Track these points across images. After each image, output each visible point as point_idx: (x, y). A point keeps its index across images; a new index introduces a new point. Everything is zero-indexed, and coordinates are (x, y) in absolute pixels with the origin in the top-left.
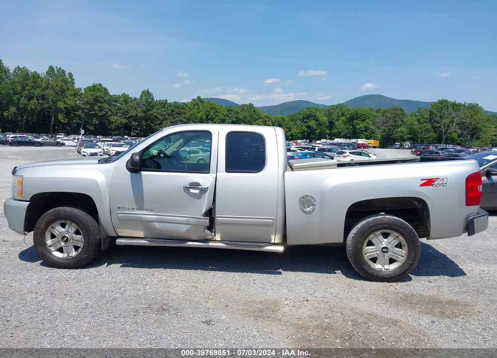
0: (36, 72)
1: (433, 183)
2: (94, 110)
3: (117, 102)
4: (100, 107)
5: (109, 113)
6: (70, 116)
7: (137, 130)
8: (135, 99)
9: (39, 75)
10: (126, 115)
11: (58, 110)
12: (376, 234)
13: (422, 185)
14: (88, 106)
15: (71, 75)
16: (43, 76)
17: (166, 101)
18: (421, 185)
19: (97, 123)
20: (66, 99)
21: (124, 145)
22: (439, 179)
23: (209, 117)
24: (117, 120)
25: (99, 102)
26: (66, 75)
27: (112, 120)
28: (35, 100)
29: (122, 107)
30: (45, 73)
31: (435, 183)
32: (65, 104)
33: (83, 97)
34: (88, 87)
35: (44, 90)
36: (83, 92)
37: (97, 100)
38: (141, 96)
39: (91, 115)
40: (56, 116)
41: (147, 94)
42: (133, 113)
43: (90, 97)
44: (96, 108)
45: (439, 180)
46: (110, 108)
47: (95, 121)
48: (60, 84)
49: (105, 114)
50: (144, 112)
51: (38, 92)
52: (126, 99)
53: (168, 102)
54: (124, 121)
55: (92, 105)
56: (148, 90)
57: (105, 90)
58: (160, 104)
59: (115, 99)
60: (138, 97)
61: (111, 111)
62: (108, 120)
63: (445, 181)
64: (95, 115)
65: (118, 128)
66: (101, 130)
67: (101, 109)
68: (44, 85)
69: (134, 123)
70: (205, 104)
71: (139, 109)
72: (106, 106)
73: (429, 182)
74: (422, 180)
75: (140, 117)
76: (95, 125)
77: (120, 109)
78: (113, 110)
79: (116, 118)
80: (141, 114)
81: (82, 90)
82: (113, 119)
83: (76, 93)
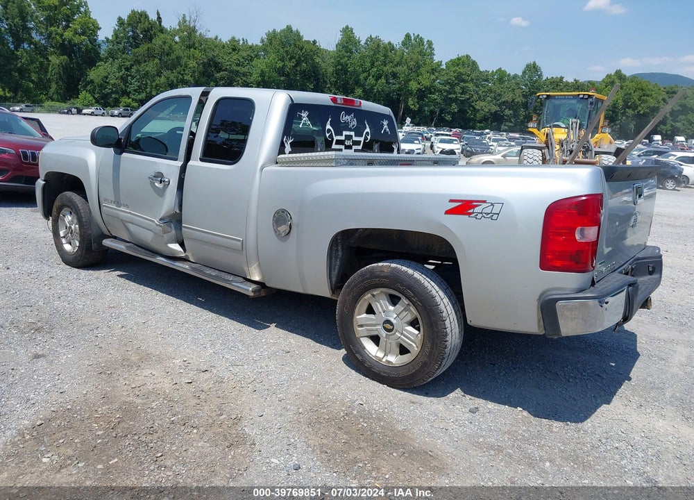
0: (390, 43)
1: (471, 211)
2: (455, 93)
3: (487, 80)
4: (463, 88)
5: (475, 97)
6: (423, 100)
7: (511, 122)
8: (515, 76)
9: (393, 47)
10: (498, 100)
11: (410, 93)
12: (375, 293)
13: (450, 212)
14: (447, 88)
15: (430, 43)
16: (398, 47)
17: (562, 78)
18: (448, 212)
19: (456, 111)
20: (420, 78)
21: (456, 140)
22: (485, 202)
23: (629, 104)
24: (485, 107)
25: (464, 81)
26: (425, 43)
27: (477, 107)
28: (383, 80)
29: (494, 88)
30: (400, 43)
31: (477, 210)
32: (419, 84)
33: (443, 74)
34: (451, 61)
35: (396, 66)
36: (444, 67)
37: (460, 78)
38: (524, 72)
39: (451, 99)
40: (406, 101)
41: (533, 69)
42: (508, 97)
43: (452, 74)
44: (458, 89)
45: (484, 205)
46: (477, 89)
47: (454, 108)
48: (416, 57)
49: (468, 99)
50: (525, 96)
51: (388, 69)
52: (501, 76)
53: (564, 80)
54: (494, 108)
55: (452, 85)
56: (534, 63)
57: (474, 63)
58: (551, 83)
59: (486, 77)
60: (520, 74)
61: (478, 94)
62: (473, 106)
63: (496, 209)
64: (456, 100)
65: (485, 119)
66: (461, 121)
67: (464, 91)
68: (397, 59)
69: (508, 112)
70: (627, 83)
71: (518, 92)
72: (471, 86)
73: (464, 207)
74: (451, 201)
75: (518, 102)
76: (453, 114)
77: (490, 91)
78: (480, 92)
79: (482, 104)
80: (519, 99)
81: (443, 63)
82: (479, 105)
83: (435, 70)
